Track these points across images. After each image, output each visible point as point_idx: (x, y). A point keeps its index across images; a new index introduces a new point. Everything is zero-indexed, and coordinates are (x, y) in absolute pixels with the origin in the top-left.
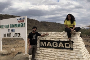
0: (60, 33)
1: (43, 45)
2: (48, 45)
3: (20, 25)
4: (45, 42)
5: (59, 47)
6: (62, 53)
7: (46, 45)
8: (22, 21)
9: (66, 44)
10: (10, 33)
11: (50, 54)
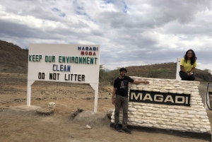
0: (169, 81)
1: (136, 98)
2: (145, 98)
3: (84, 59)
4: (139, 94)
5: (165, 101)
6: (174, 111)
7: (141, 99)
8: (90, 54)
9: (177, 97)
10: (57, 72)
11: (153, 112)
